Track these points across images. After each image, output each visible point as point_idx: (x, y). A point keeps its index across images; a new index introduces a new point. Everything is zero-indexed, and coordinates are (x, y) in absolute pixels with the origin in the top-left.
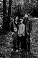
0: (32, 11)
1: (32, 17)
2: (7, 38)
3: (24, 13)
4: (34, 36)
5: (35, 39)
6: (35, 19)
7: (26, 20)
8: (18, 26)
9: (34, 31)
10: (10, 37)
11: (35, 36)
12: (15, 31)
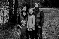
0: (43, 1)
1: (43, 8)
2: (14, 33)
3: (33, 3)
4: (46, 30)
5: (48, 33)
6: (47, 10)
7: (36, 11)
8: (26, 18)
9: (46, 23)
10: (17, 31)
11: (48, 29)
12: (23, 24)
